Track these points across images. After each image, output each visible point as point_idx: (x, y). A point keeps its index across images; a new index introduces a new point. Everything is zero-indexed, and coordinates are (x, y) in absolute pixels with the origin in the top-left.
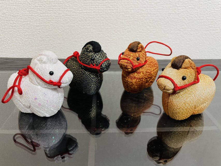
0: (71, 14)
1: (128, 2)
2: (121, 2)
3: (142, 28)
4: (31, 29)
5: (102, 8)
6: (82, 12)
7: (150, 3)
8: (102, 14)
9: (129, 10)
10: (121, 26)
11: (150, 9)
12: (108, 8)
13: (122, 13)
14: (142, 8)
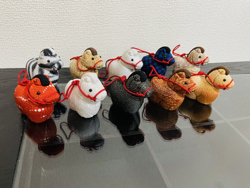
0: (98, 26)
1: (148, 16)
2: (142, 16)
3: (158, 39)
4: (58, 40)
5: (126, 21)
6: (108, 24)
7: (166, 17)
8: (126, 27)
9: (149, 24)
10: (141, 37)
11: (166, 23)
12: (131, 22)
13: (143, 26)
14: (160, 22)
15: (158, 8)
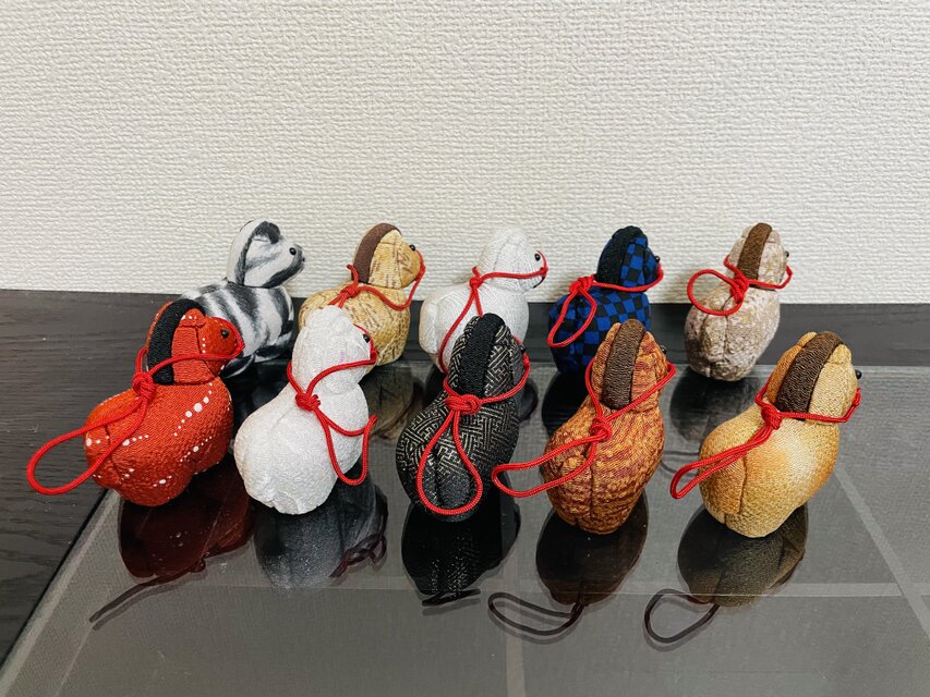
0: (423, 158)
2: (597, 117)
5: (529, 137)
6: (461, 150)
8: (529, 159)
10: (594, 196)
11: (701, 139)
12: (551, 139)
13: (600, 154)
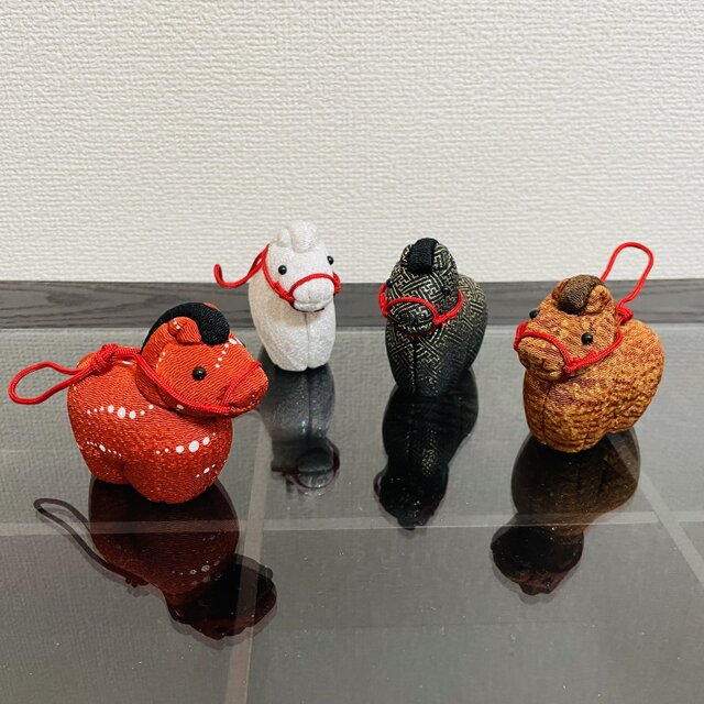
0: (188, 130)
1: (382, 88)
2: (357, 89)
3: (433, 176)
4: (50, 183)
5: (293, 109)
6: (226, 123)
7: (458, 89)
8: (294, 131)
9: (388, 116)
10: (361, 170)
11: (460, 111)
12: (314, 111)
13: (363, 126)
14: (432, 107)
15: (415, 55)
